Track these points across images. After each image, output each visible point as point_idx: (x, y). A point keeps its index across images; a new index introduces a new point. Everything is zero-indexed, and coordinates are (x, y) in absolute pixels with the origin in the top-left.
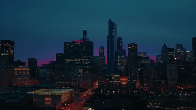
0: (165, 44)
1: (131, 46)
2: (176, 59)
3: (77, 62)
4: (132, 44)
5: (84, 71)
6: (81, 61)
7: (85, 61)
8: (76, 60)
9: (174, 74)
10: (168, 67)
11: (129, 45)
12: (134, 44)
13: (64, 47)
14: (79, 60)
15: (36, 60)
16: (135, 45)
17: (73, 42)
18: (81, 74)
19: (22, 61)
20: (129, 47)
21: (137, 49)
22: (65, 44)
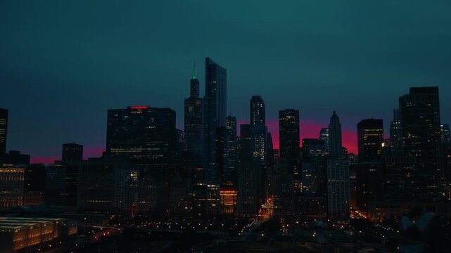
0: (334, 112)
1: (284, 116)
2: (383, 145)
3: (135, 154)
4: (287, 110)
5: (140, 176)
6: (144, 152)
7: (153, 153)
8: (132, 150)
9: (342, 183)
10: (329, 167)
11: (282, 114)
12: (292, 110)
13: (109, 122)
14: (140, 150)
15: (81, 147)
16: (295, 113)
17: (129, 110)
18: (134, 183)
19: (21, 153)
20: (280, 117)
21: (298, 121)
22: (111, 113)
